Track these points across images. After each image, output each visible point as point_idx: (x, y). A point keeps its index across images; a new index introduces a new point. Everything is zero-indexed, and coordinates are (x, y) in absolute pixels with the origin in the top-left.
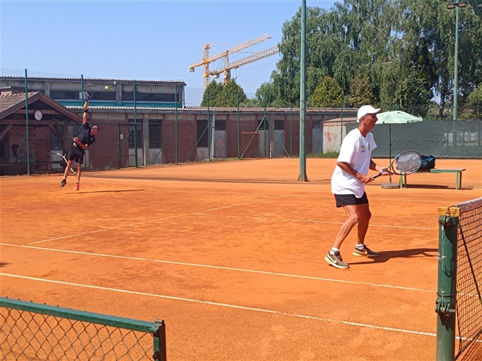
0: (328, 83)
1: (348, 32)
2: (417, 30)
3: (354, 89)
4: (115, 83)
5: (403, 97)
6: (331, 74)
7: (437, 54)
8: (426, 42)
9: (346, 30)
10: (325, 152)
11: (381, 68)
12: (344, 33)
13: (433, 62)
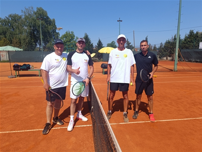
0: (4, 40)
1: (10, 26)
2: (31, 27)
3: (14, 42)
5: (27, 45)
6: (6, 37)
7: (37, 34)
8: (34, 31)
9: (10, 25)
10: (2, 60)
11: (21, 36)
12: (9, 26)
13: (36, 36)
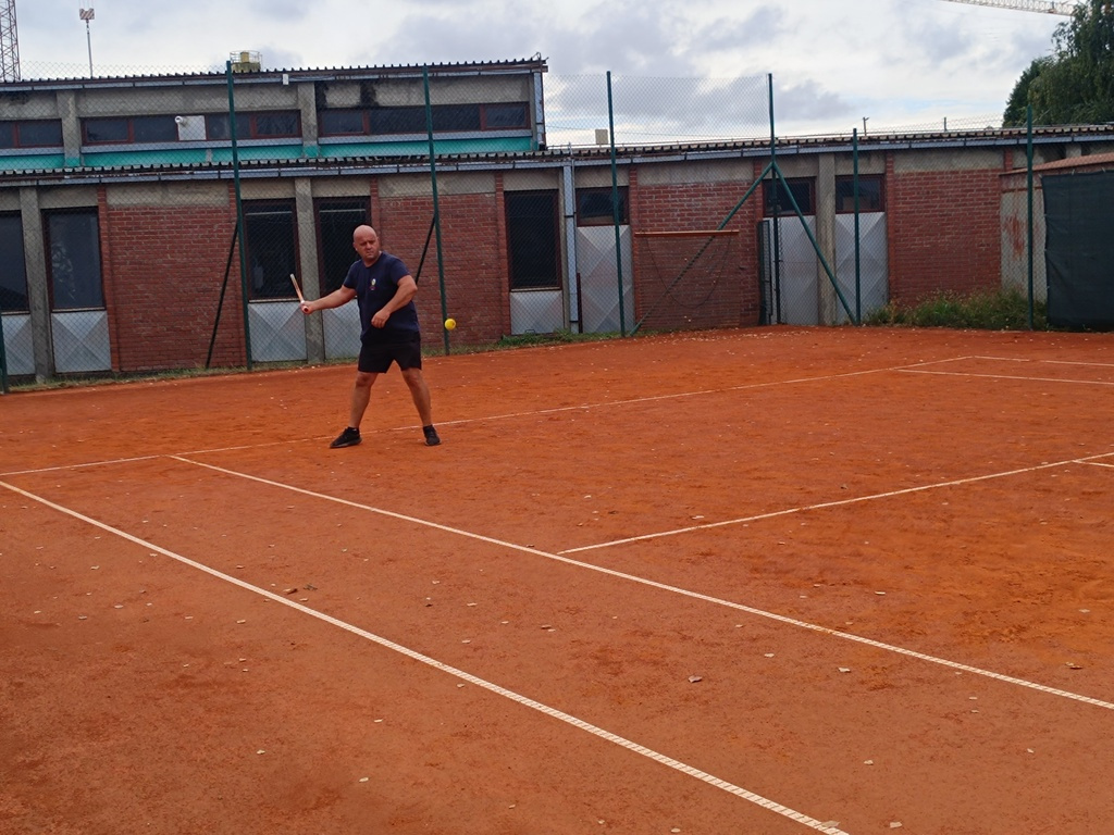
4: (286, 80)
